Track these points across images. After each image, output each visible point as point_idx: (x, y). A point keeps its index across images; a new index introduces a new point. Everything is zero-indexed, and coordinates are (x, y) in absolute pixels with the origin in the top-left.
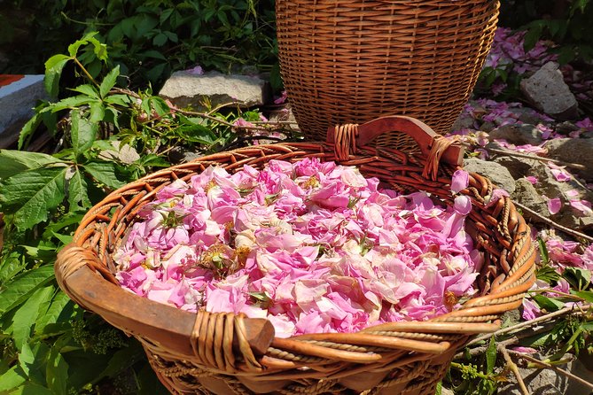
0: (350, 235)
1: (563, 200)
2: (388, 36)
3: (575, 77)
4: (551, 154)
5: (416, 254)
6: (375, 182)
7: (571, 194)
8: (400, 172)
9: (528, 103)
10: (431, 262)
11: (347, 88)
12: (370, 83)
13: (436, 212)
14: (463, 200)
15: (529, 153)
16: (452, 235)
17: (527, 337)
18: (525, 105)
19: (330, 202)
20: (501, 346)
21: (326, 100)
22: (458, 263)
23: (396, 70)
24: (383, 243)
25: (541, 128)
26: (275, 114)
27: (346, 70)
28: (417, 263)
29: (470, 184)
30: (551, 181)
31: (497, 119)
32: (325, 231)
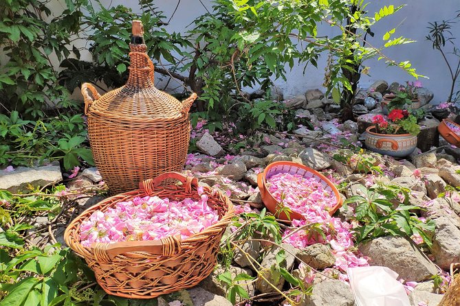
0: (173, 218)
1: (231, 190)
2: (156, 142)
3: (217, 136)
4: (220, 173)
5: (196, 218)
6: (167, 200)
7: (233, 187)
8: (175, 194)
9: (202, 153)
10: (202, 219)
11: (140, 164)
12: (150, 161)
13: (196, 203)
14: (204, 196)
15: (212, 175)
16: (205, 209)
17: (237, 237)
18: (201, 153)
19: (161, 210)
20: (230, 241)
21: (130, 171)
22: (210, 216)
23: (160, 154)
24: (185, 217)
25: (212, 163)
26: (72, 184)
27: (139, 158)
28: (198, 220)
29: (204, 190)
30: (224, 184)
31: (192, 162)
32: (164, 220)
